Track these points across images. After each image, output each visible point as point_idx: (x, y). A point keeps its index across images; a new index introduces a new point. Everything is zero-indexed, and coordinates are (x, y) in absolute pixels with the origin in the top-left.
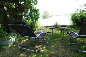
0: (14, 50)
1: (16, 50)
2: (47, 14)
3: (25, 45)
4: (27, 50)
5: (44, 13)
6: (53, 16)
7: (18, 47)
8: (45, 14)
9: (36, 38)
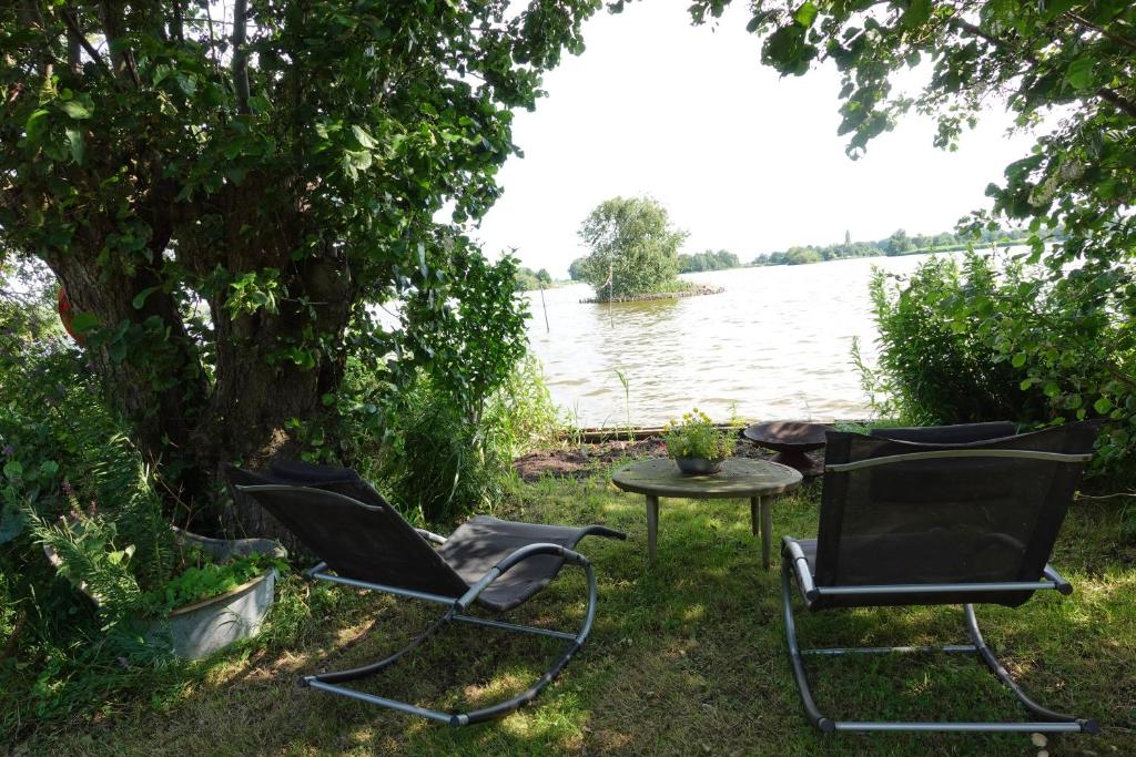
0: (269, 708)
1: (282, 709)
2: (649, 245)
3: (368, 660)
4: (381, 708)
5: (612, 230)
6: (725, 261)
7: (306, 684)
8: (627, 241)
9: (465, 600)
